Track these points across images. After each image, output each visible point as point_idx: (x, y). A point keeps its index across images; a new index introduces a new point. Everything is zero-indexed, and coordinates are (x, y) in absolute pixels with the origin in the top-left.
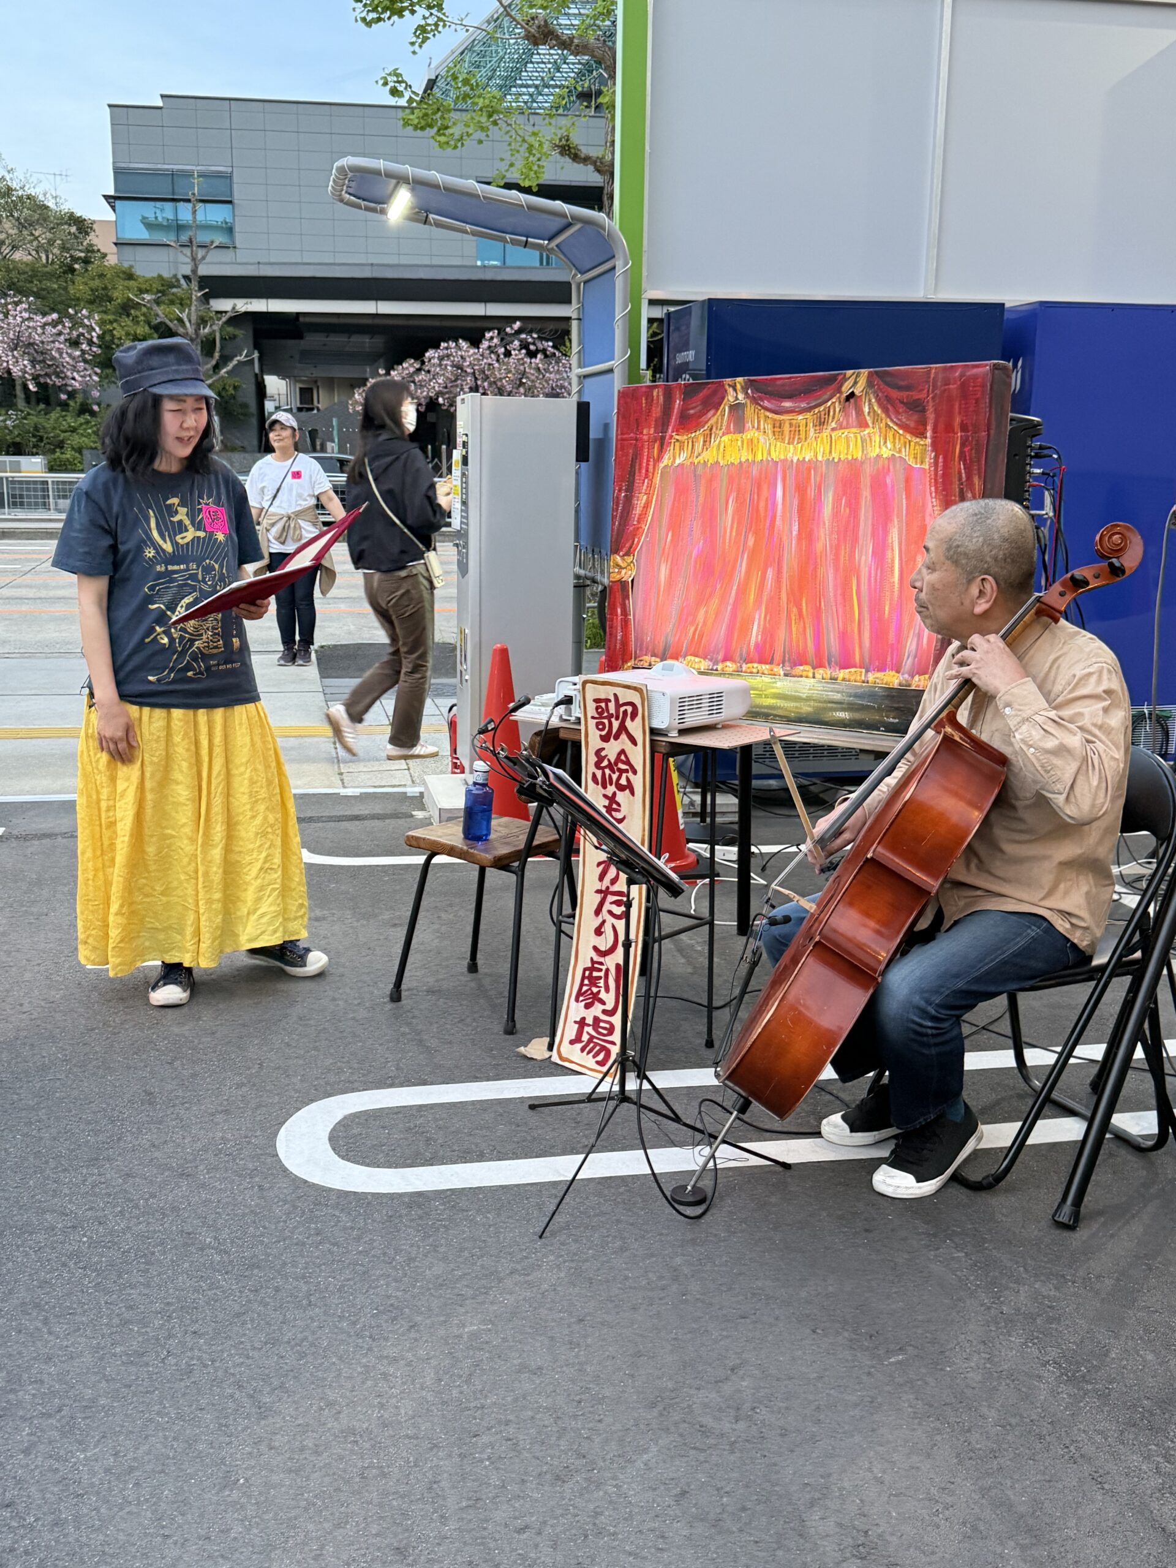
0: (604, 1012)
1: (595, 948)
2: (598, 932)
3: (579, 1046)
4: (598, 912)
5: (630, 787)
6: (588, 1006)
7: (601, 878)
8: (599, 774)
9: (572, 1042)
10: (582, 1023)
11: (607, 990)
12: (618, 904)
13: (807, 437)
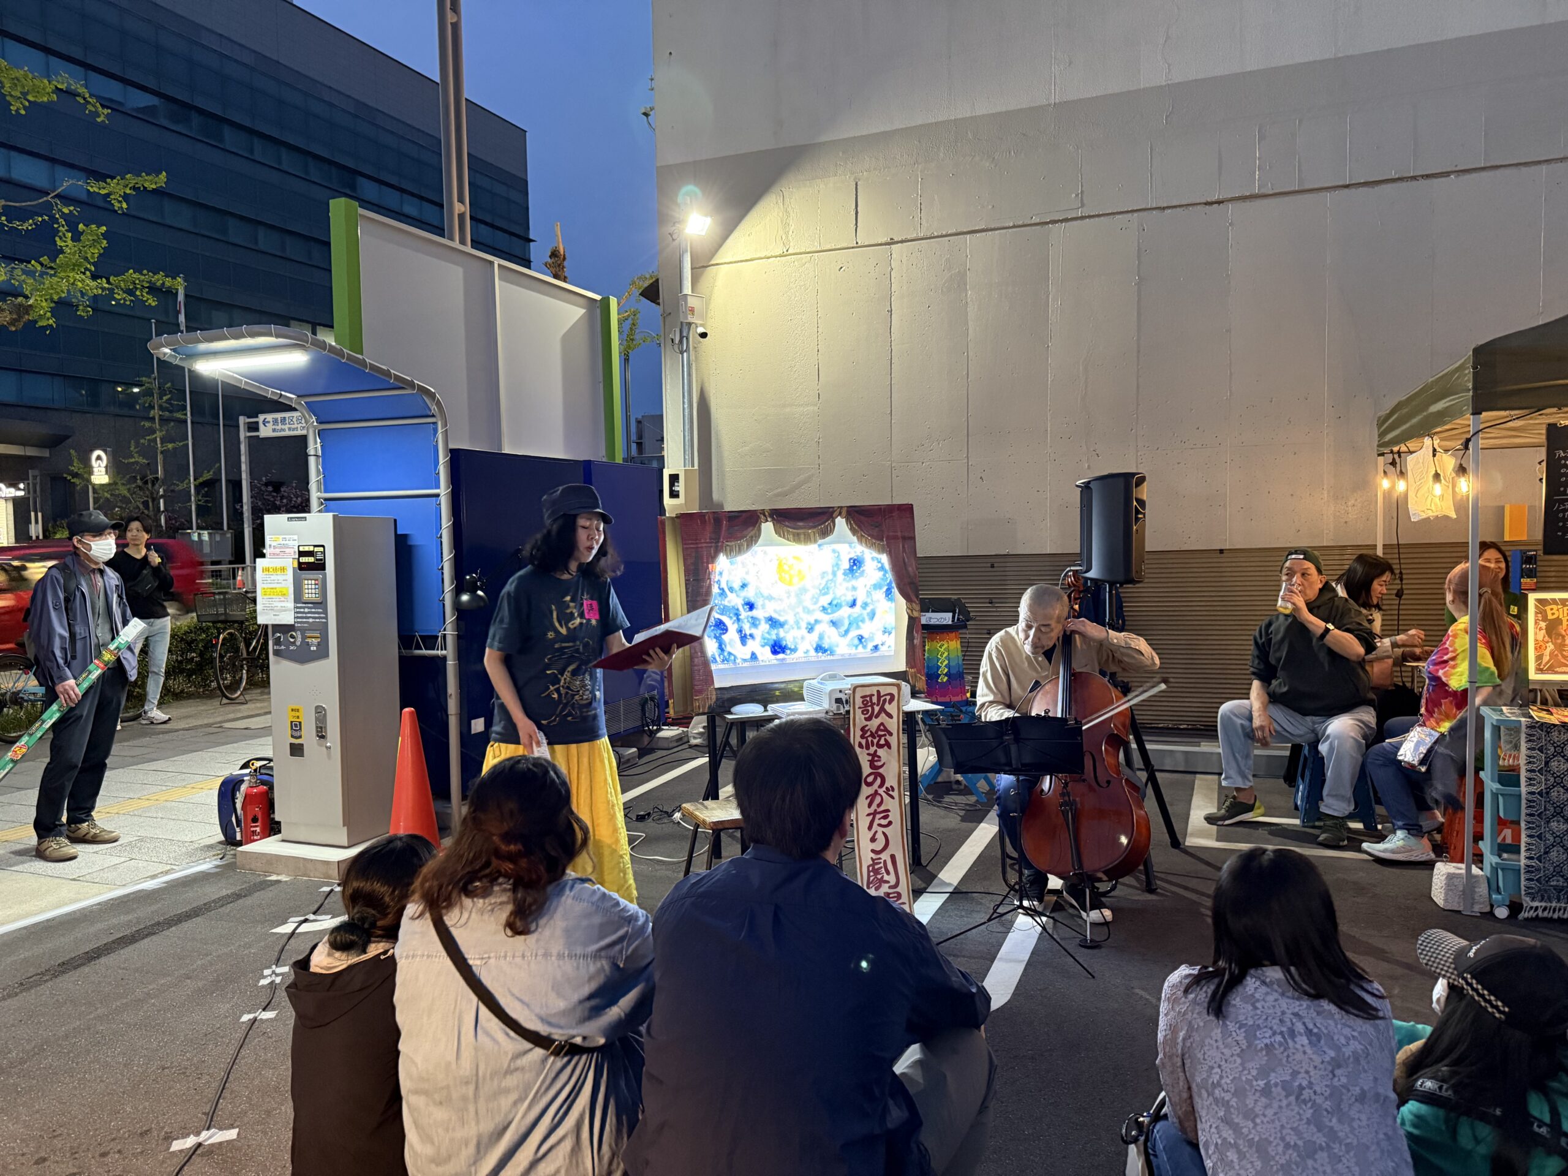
0: (891, 887)
1: (873, 851)
4: (870, 828)
5: (888, 745)
7: (870, 806)
8: (864, 742)
11: (888, 873)
12: (886, 817)
13: (816, 542)
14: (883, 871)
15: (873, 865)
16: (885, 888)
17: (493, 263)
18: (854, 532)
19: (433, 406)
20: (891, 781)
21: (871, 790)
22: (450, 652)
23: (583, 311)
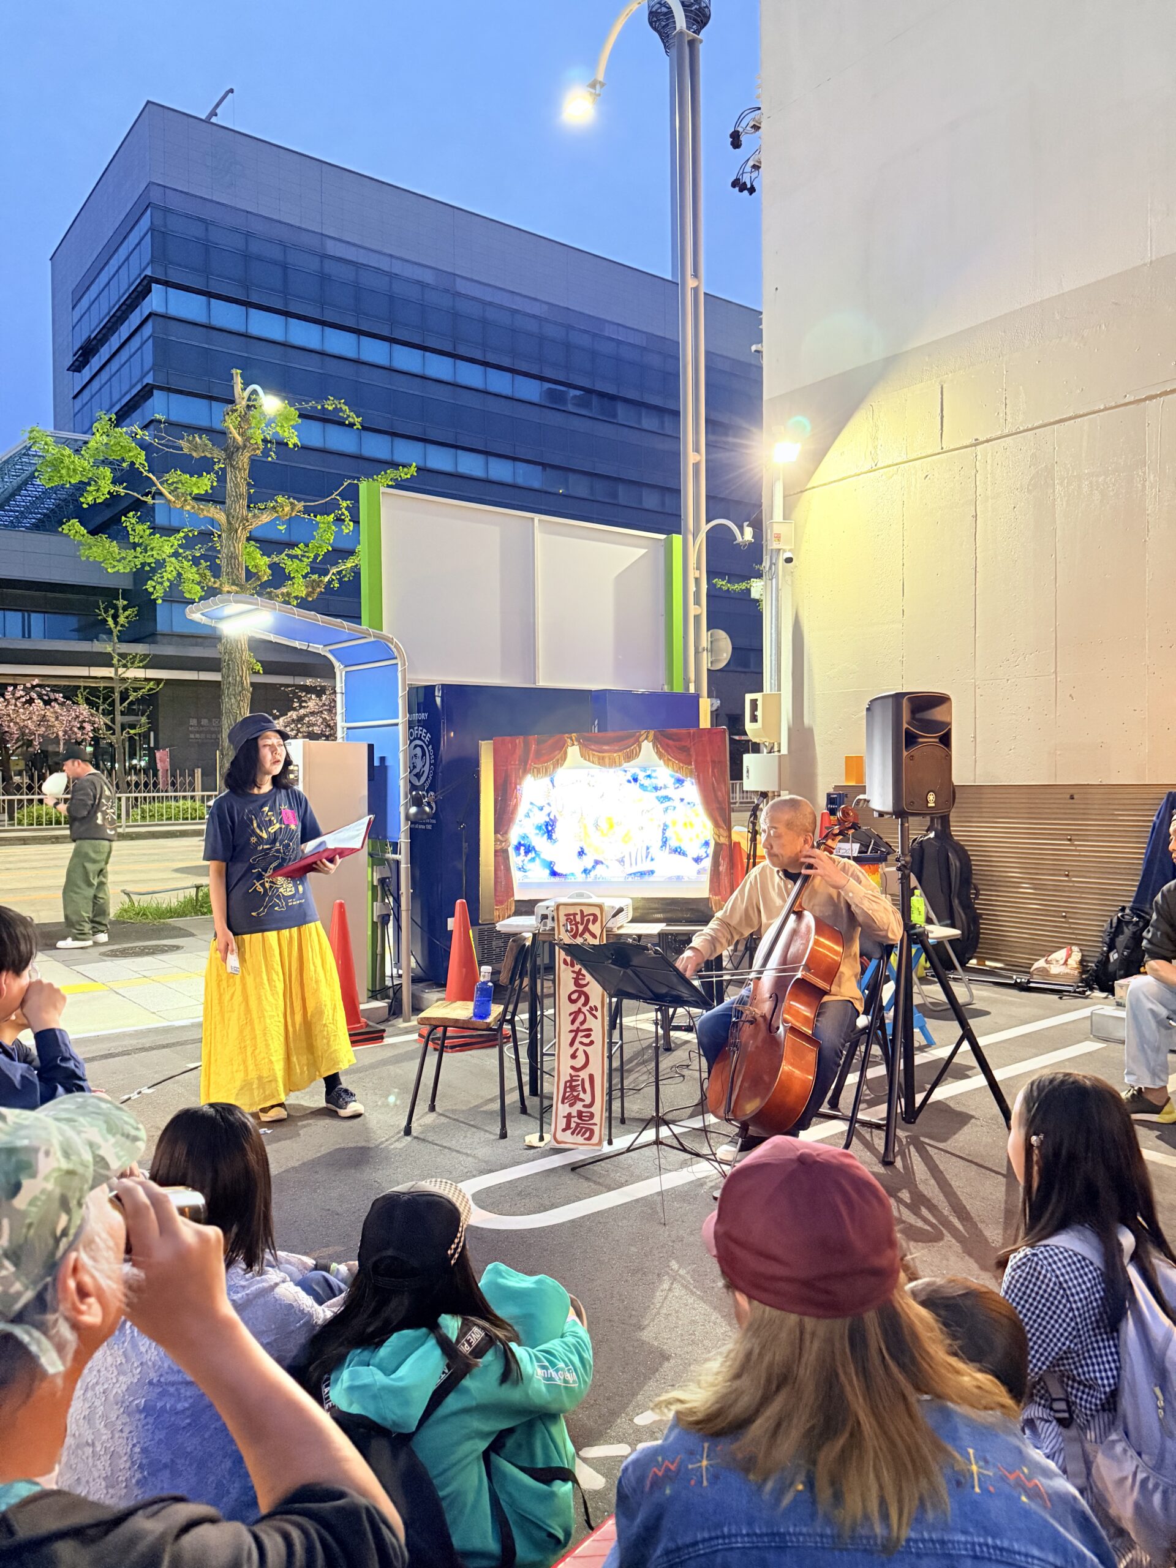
0: (584, 1106)
1: (573, 1068)
2: (574, 1056)
3: (569, 1132)
4: (572, 1044)
6: (571, 1105)
7: (573, 1022)
9: (564, 1130)
10: (569, 1117)
11: (584, 1091)
12: (588, 1036)
13: (620, 765)
14: (580, 1088)
15: (572, 1081)
16: (579, 1106)
17: (533, 519)
18: (661, 756)
19: (394, 650)
20: (595, 1001)
21: (574, 1008)
22: (403, 857)
23: (644, 551)
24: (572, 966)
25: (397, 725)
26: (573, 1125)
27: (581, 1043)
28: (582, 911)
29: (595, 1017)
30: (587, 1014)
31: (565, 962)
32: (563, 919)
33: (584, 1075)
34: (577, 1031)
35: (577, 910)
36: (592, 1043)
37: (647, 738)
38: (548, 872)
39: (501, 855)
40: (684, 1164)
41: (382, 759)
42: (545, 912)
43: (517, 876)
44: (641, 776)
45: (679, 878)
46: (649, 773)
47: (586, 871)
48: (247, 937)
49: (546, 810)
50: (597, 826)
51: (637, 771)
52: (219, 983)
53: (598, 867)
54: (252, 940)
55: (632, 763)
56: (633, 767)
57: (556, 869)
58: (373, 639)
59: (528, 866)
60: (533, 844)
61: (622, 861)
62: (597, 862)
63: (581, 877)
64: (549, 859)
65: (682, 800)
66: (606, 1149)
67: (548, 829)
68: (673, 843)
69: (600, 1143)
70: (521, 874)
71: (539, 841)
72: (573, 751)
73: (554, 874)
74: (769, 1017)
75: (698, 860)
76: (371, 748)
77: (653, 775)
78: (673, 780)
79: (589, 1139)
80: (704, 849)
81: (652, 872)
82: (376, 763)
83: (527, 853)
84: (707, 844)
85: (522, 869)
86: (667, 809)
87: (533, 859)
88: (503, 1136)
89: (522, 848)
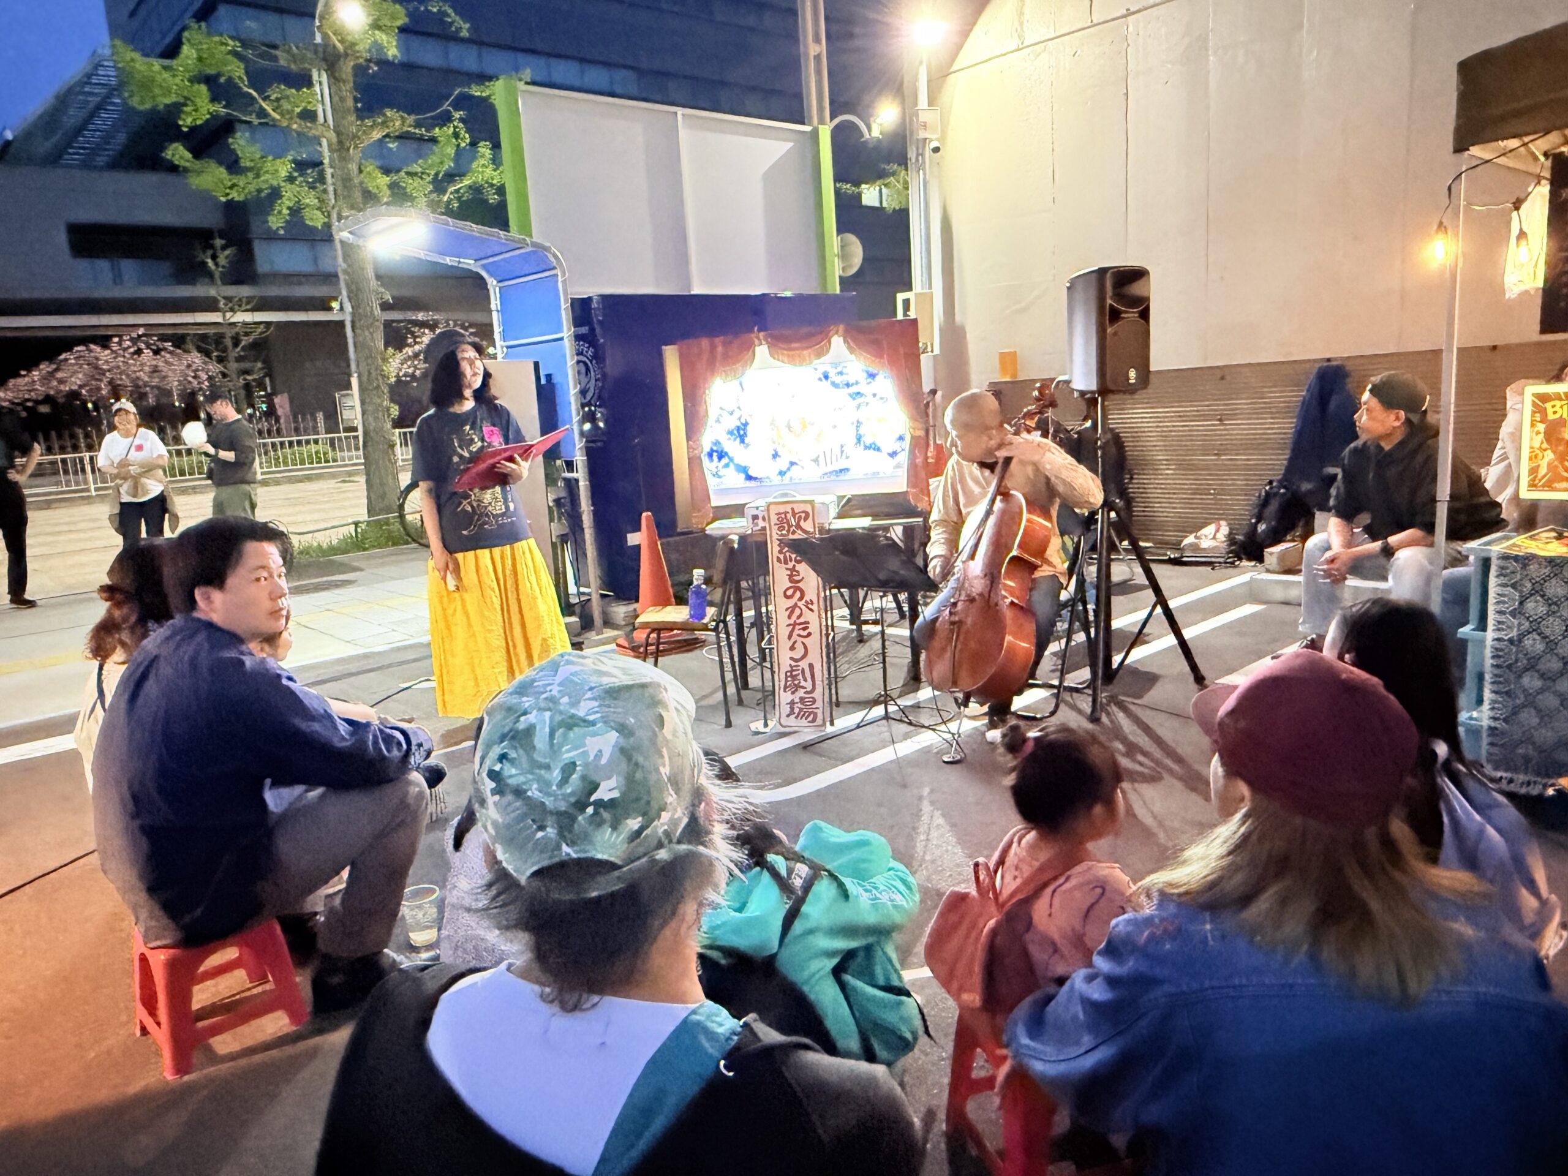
0: (806, 693)
1: (792, 659)
2: (792, 648)
3: (793, 716)
4: (790, 637)
7: (789, 617)
8: (781, 557)
9: (788, 716)
10: (792, 704)
11: (805, 680)
12: (804, 629)
13: (811, 363)
14: (800, 677)
15: (791, 672)
16: (801, 693)
17: (676, 113)
18: (851, 350)
19: (553, 259)
20: (811, 595)
21: (790, 603)
22: (581, 475)
23: (792, 144)
24: (786, 563)
25: (561, 339)
26: (796, 711)
27: (799, 635)
28: (793, 509)
29: (811, 610)
30: (803, 608)
31: (779, 560)
32: (774, 519)
33: (804, 664)
34: (795, 624)
35: (788, 508)
36: (809, 634)
37: (837, 332)
38: (743, 476)
39: (694, 462)
40: (907, 736)
41: (549, 377)
42: (755, 512)
43: (712, 482)
44: (832, 373)
45: (875, 474)
46: (839, 369)
47: (782, 473)
48: (460, 556)
49: (737, 414)
50: (789, 427)
51: (828, 368)
52: (443, 599)
53: (794, 467)
54: (466, 559)
55: (823, 359)
56: (823, 364)
57: (751, 473)
58: (529, 249)
59: (722, 472)
60: (726, 450)
61: (816, 460)
62: (792, 464)
63: (776, 480)
64: (743, 465)
65: (874, 395)
66: (829, 729)
67: (740, 433)
68: (868, 440)
69: (824, 724)
70: (717, 480)
71: (731, 446)
72: (762, 351)
73: (749, 478)
74: (986, 595)
75: (893, 454)
76: (536, 365)
77: (845, 371)
78: (865, 375)
79: (814, 720)
80: (899, 443)
81: (847, 470)
82: (543, 381)
83: (720, 458)
84: (901, 438)
85: (716, 475)
86: (859, 407)
87: (727, 466)
88: (729, 724)
89: (715, 454)
